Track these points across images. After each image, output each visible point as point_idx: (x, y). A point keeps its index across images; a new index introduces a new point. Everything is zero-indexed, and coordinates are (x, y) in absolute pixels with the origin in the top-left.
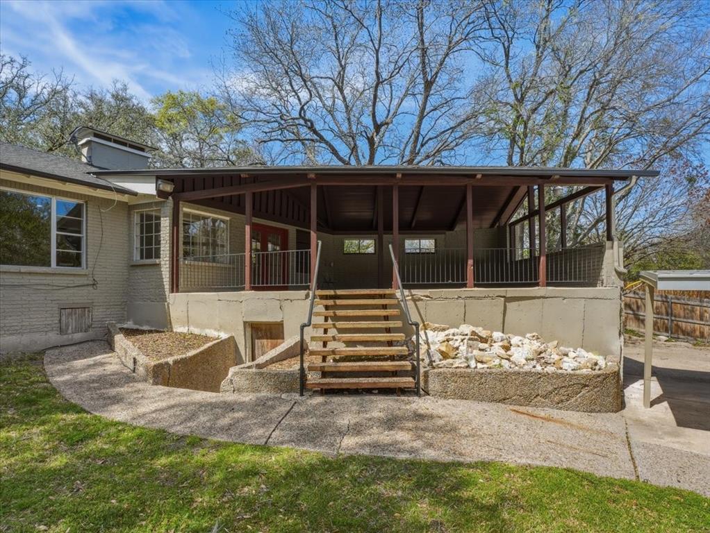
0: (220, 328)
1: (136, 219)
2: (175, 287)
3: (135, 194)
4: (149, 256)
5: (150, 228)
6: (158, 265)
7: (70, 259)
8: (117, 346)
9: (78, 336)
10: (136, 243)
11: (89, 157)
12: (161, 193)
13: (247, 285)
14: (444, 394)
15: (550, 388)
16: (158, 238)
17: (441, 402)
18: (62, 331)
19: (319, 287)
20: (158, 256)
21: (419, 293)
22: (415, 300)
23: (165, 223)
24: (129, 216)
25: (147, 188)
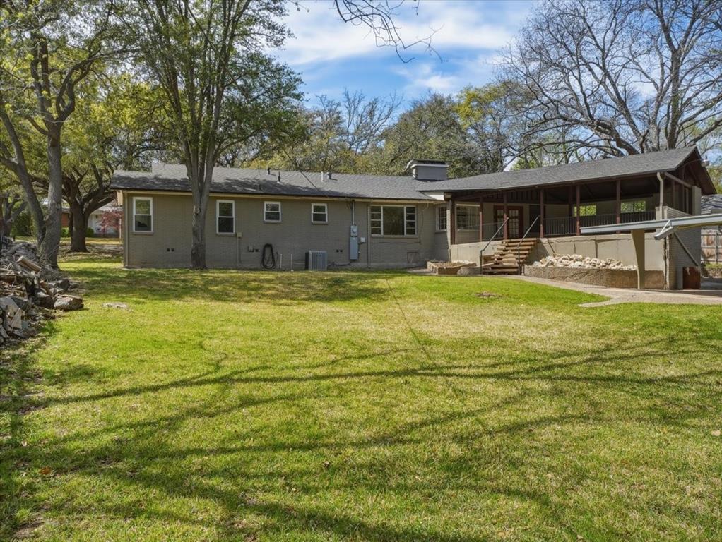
0: (471, 260)
1: (437, 211)
2: (453, 242)
3: (436, 200)
4: (442, 228)
5: (443, 215)
6: (446, 232)
7: (411, 232)
8: (428, 266)
9: (414, 264)
10: (437, 222)
11: (416, 175)
12: (446, 199)
13: (481, 240)
14: (530, 275)
15: (572, 274)
16: (446, 219)
17: (530, 278)
18: (408, 262)
19: (508, 238)
20: (446, 228)
21: (552, 239)
22: (550, 243)
23: (449, 212)
24: (434, 210)
25: (441, 197)
